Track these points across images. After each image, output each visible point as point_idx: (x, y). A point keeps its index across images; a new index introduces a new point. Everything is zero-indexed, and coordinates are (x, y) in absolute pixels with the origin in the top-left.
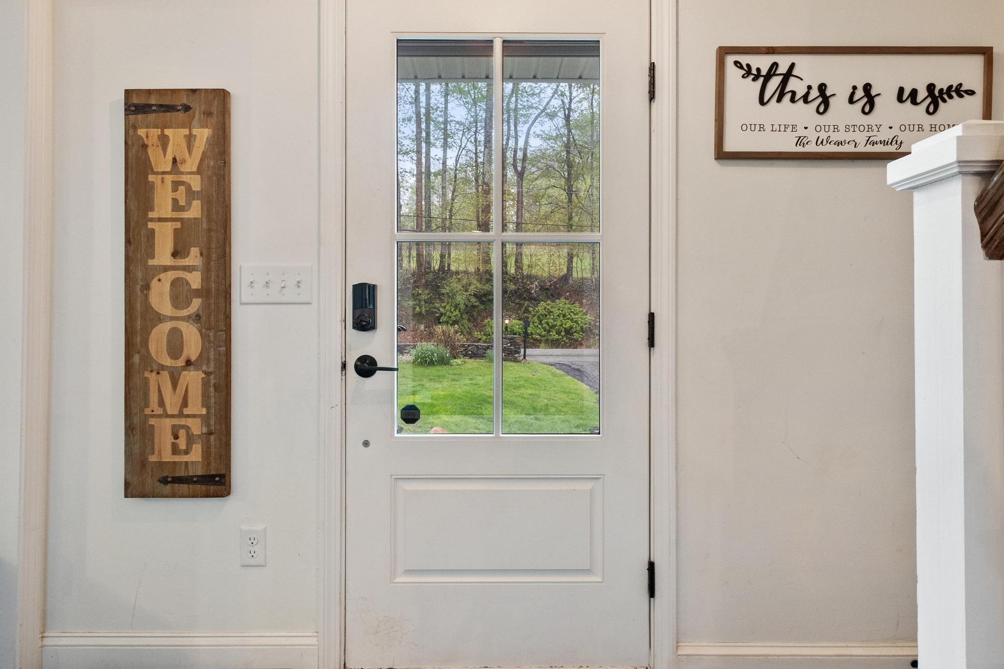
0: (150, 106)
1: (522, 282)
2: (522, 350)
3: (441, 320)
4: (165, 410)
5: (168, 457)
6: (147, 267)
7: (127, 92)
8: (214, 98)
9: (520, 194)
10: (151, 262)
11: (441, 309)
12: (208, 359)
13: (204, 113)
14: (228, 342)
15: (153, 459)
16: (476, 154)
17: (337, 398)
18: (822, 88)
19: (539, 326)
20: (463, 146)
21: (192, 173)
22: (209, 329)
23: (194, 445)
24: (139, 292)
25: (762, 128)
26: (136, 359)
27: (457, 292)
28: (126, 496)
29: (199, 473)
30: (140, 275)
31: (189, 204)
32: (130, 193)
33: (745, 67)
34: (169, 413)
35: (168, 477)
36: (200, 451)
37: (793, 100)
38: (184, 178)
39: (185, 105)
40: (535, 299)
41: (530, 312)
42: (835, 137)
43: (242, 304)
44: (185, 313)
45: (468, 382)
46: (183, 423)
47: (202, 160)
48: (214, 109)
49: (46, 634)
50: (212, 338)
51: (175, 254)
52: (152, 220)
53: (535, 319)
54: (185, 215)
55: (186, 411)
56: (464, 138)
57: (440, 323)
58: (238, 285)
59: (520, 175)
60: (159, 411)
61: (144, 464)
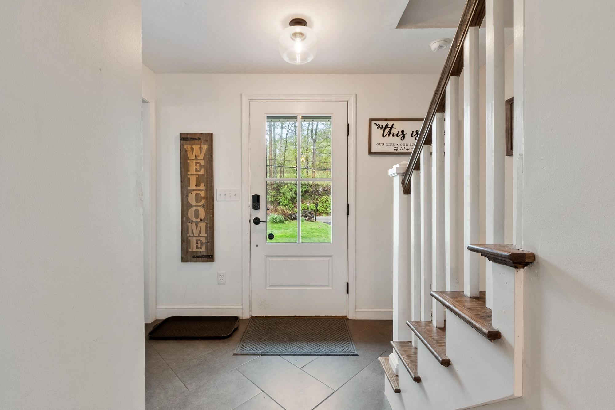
0: (188, 138)
1: (315, 188)
2: (315, 217)
3: (280, 204)
4: (194, 235)
5: (195, 250)
6: (187, 190)
7: (180, 134)
8: (208, 136)
9: (314, 150)
10: (189, 188)
11: (280, 199)
12: (207, 219)
13: (205, 141)
14: (213, 213)
15: (190, 250)
16: (295, 131)
17: (248, 232)
18: (403, 132)
19: (323, 206)
20: (289, 128)
21: (201, 160)
22: (207, 209)
23: (203, 246)
24: (185, 198)
25: (383, 145)
26: (185, 219)
27: (287, 192)
28: (182, 262)
29: (205, 254)
30: (185, 192)
31: (201, 169)
32: (182, 166)
33: (378, 125)
34: (195, 236)
35: (195, 256)
36: (205, 248)
37: (393, 136)
38: (199, 161)
39: (199, 138)
40: (321, 195)
41: (319, 201)
42: (407, 147)
43: (217, 201)
44: (199, 204)
45: (292, 230)
46: (200, 239)
47: (204, 156)
48: (208, 139)
49: (157, 305)
50: (208, 212)
51: (196, 186)
52: (189, 175)
53: (321, 203)
54: (200, 173)
55: (200, 235)
56: (290, 125)
57: (280, 205)
58: (216, 196)
59: (315, 141)
60: (192, 235)
61: (187, 252)
